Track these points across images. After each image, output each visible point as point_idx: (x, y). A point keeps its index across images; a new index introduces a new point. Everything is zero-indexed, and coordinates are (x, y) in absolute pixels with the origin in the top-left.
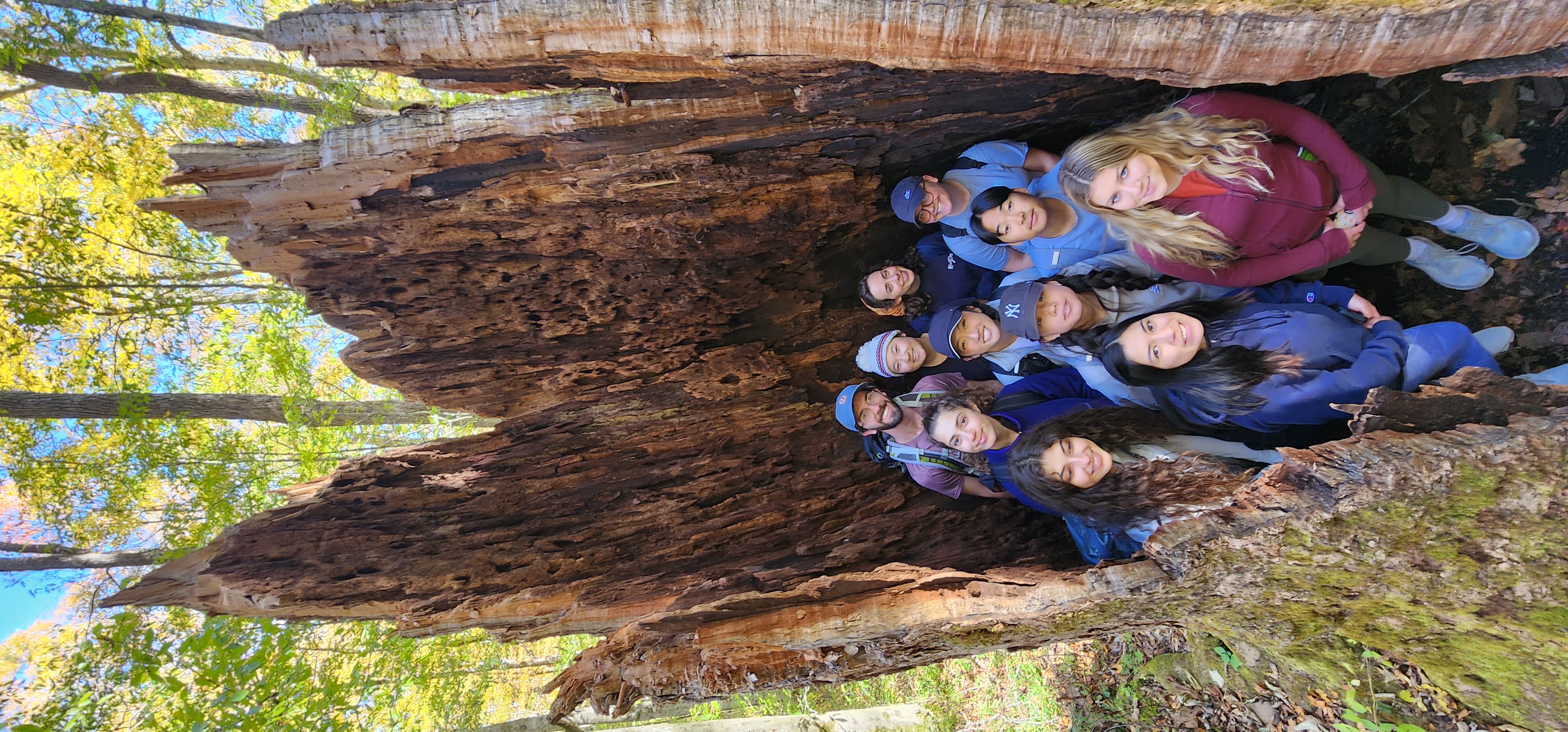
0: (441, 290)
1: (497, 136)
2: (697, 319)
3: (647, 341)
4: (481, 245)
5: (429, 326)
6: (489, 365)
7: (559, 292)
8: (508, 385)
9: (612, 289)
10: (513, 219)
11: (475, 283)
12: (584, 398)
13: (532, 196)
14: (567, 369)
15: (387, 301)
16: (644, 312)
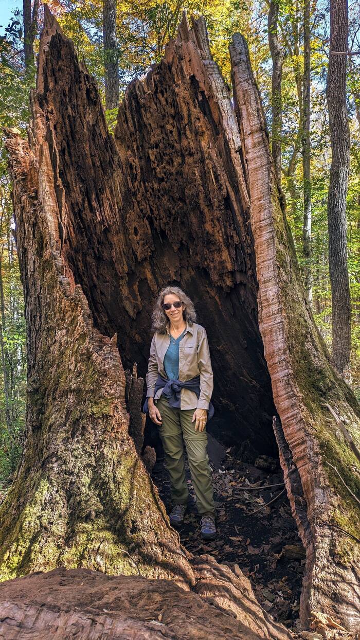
0: (164, 109)
1: (221, 114)
2: (162, 214)
3: (150, 193)
4: (182, 120)
5: (150, 107)
6: (136, 130)
7: (168, 153)
8: (128, 138)
9: (171, 174)
10: (194, 128)
11: (168, 121)
12: (124, 168)
13: (203, 133)
14: (136, 161)
15: (158, 91)
16: (163, 190)
